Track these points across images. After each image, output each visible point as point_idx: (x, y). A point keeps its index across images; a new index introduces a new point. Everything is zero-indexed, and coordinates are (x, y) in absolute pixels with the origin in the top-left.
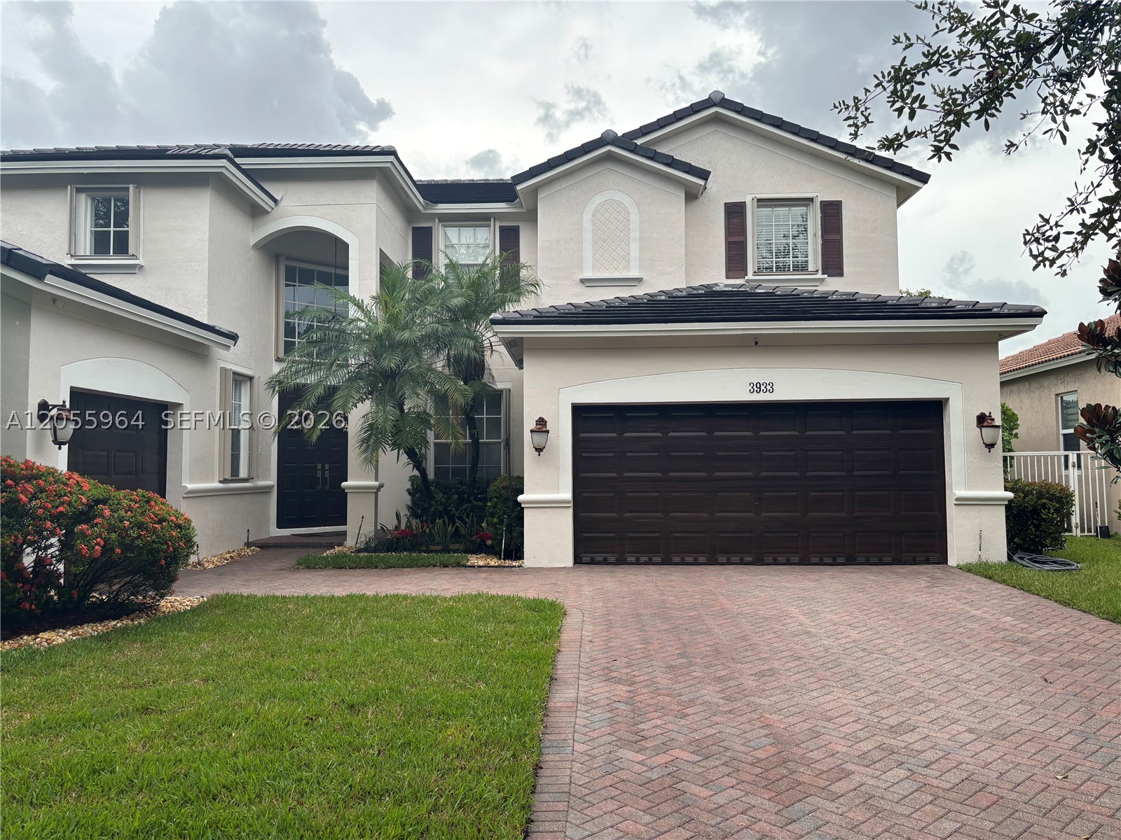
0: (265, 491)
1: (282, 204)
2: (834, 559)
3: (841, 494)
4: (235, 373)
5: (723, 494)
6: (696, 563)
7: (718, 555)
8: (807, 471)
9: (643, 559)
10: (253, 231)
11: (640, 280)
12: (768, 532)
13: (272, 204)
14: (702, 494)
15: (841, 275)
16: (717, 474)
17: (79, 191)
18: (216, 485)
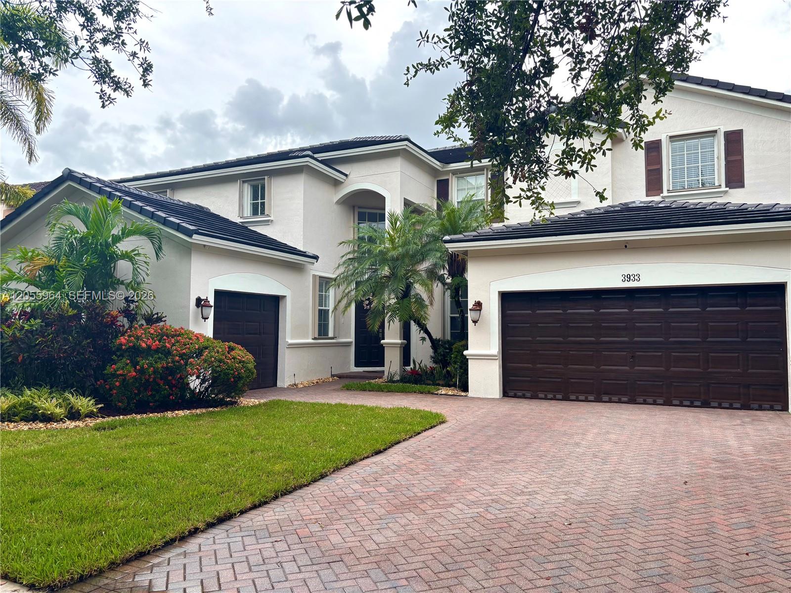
0: (348, 345)
1: (350, 177)
2: (692, 402)
3: (697, 354)
4: (320, 277)
5: (606, 353)
6: (586, 400)
7: (603, 395)
8: (670, 338)
9: (550, 396)
10: (335, 194)
11: (578, 203)
12: (640, 381)
13: (344, 177)
14: (591, 353)
15: (743, 186)
16: (602, 339)
17: (244, 182)
18: (311, 341)
